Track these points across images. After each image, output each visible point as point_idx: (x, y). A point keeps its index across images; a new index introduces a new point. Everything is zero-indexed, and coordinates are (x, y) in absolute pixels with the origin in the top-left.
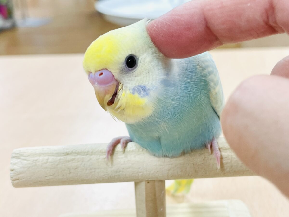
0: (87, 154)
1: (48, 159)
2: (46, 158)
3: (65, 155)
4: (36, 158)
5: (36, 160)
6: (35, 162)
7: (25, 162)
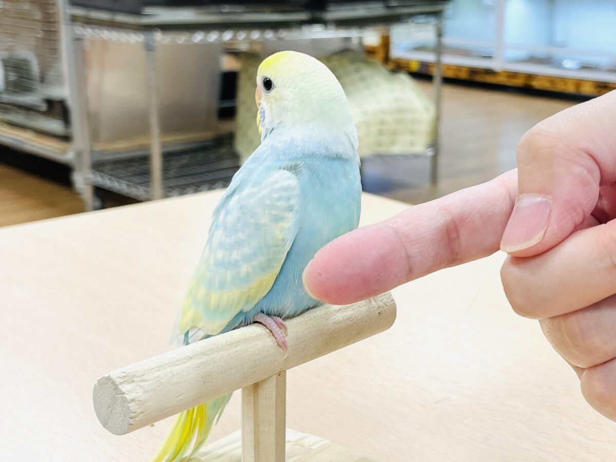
0: (213, 353)
1: (171, 372)
2: (169, 370)
3: (189, 361)
4: (157, 374)
5: (158, 377)
6: (157, 379)
7: (146, 383)
